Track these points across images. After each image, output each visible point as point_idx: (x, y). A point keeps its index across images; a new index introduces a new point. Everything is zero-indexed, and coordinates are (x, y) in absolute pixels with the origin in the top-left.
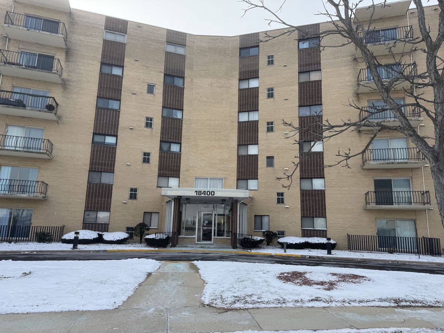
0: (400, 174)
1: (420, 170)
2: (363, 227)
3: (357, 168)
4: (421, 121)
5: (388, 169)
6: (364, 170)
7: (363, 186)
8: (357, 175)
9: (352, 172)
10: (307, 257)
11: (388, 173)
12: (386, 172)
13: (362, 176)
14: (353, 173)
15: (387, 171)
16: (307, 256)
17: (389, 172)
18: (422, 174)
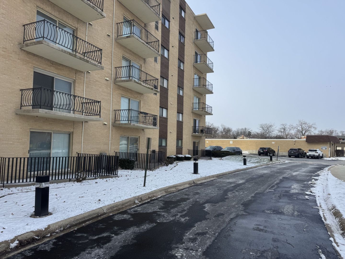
0: (64, 73)
1: (83, 75)
2: (11, 142)
3: (12, 45)
4: (103, 17)
5: (53, 62)
6: (23, 51)
7: (19, 76)
8: (11, 55)
9: (3, 48)
10: (13, 245)
11: (52, 68)
12: (51, 66)
13: (19, 60)
14: (5, 50)
15: (51, 64)
16: (13, 241)
17: (54, 67)
18: (84, 80)
